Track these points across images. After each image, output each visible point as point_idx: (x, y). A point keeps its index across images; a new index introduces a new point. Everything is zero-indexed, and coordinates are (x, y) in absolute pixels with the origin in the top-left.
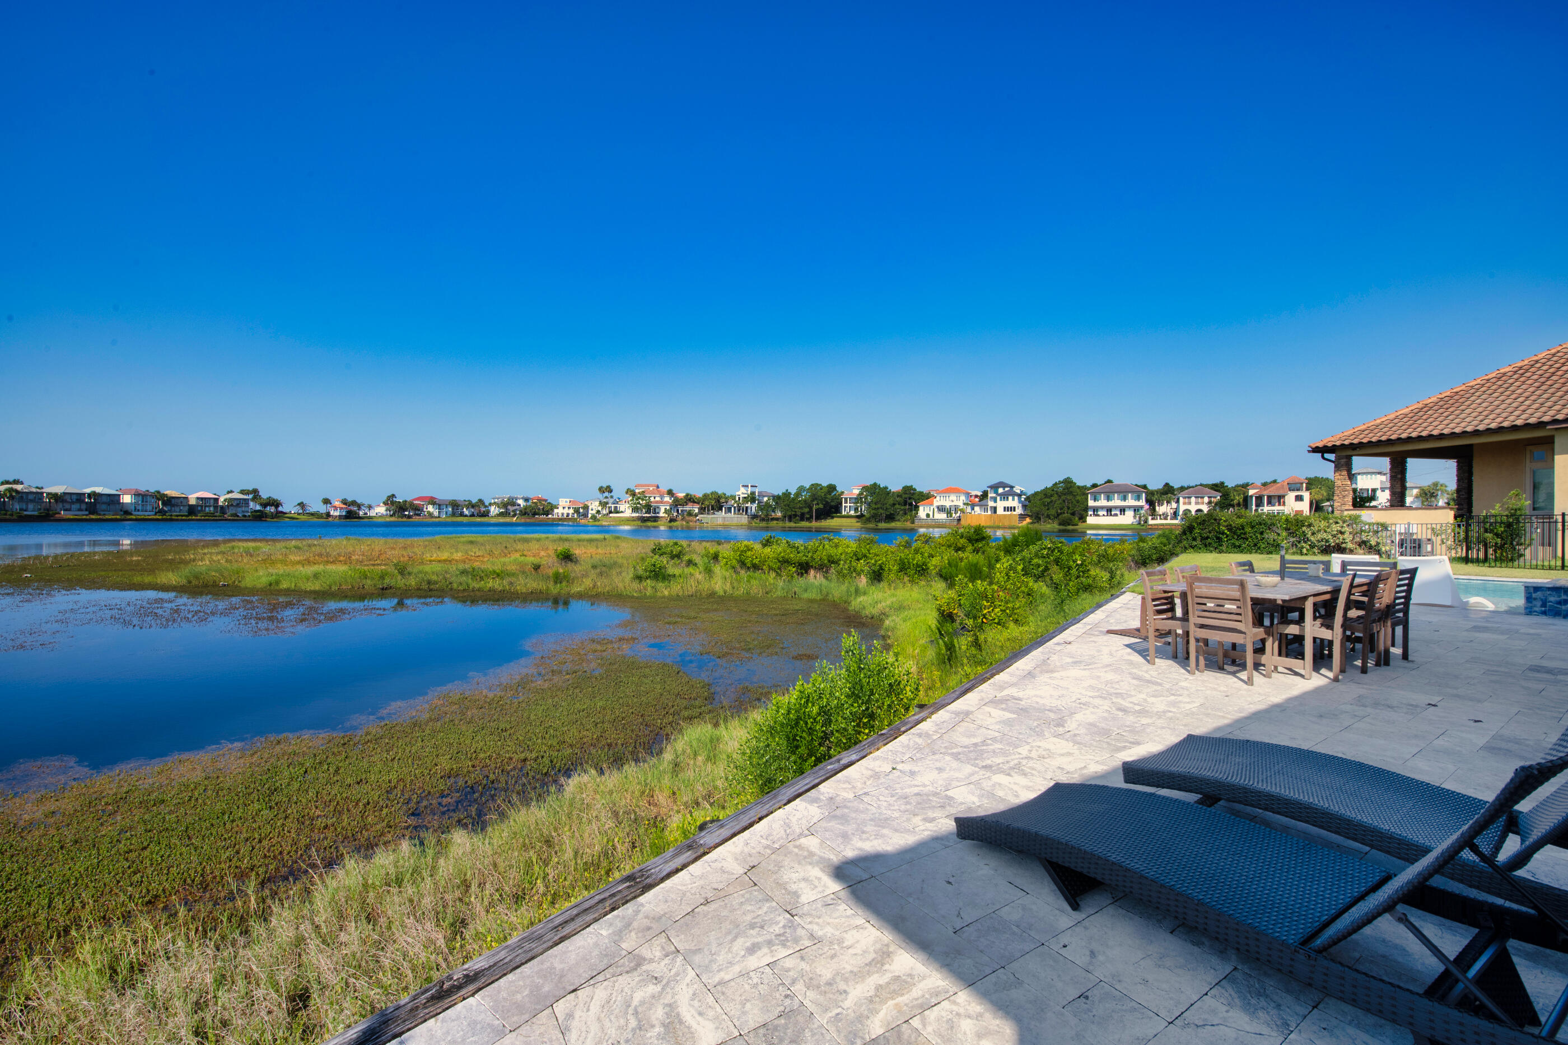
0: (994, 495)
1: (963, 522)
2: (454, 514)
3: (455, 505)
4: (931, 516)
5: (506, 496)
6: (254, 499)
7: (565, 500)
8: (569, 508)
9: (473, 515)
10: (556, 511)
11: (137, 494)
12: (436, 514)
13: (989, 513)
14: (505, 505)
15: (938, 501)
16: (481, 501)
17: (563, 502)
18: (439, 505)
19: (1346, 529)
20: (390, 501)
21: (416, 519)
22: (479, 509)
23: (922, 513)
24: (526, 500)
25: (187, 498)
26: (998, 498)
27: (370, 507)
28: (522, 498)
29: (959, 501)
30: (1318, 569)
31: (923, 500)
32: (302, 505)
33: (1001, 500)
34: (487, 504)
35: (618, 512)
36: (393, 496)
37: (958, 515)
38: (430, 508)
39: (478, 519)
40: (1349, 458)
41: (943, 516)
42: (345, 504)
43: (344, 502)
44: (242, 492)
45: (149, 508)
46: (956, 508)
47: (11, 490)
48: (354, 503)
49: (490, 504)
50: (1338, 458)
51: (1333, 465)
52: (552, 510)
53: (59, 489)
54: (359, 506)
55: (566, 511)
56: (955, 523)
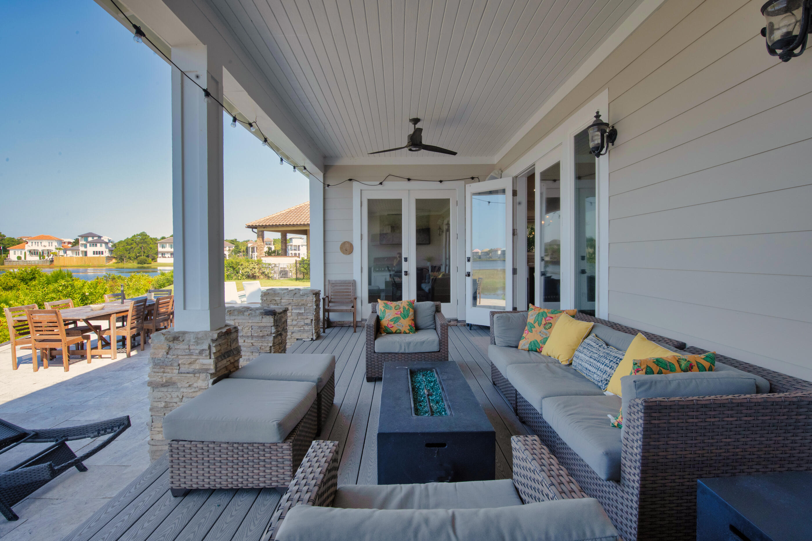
0: (85, 242)
1: (55, 263)
4: (23, 258)
13: (81, 255)
15: (29, 247)
19: (256, 267)
23: (13, 255)
26: (88, 245)
29: (53, 246)
30: (151, 296)
31: (13, 245)
33: (90, 246)
37: (51, 257)
40: (263, 232)
41: (36, 258)
46: (49, 252)
50: (259, 231)
51: (256, 235)
56: (48, 263)
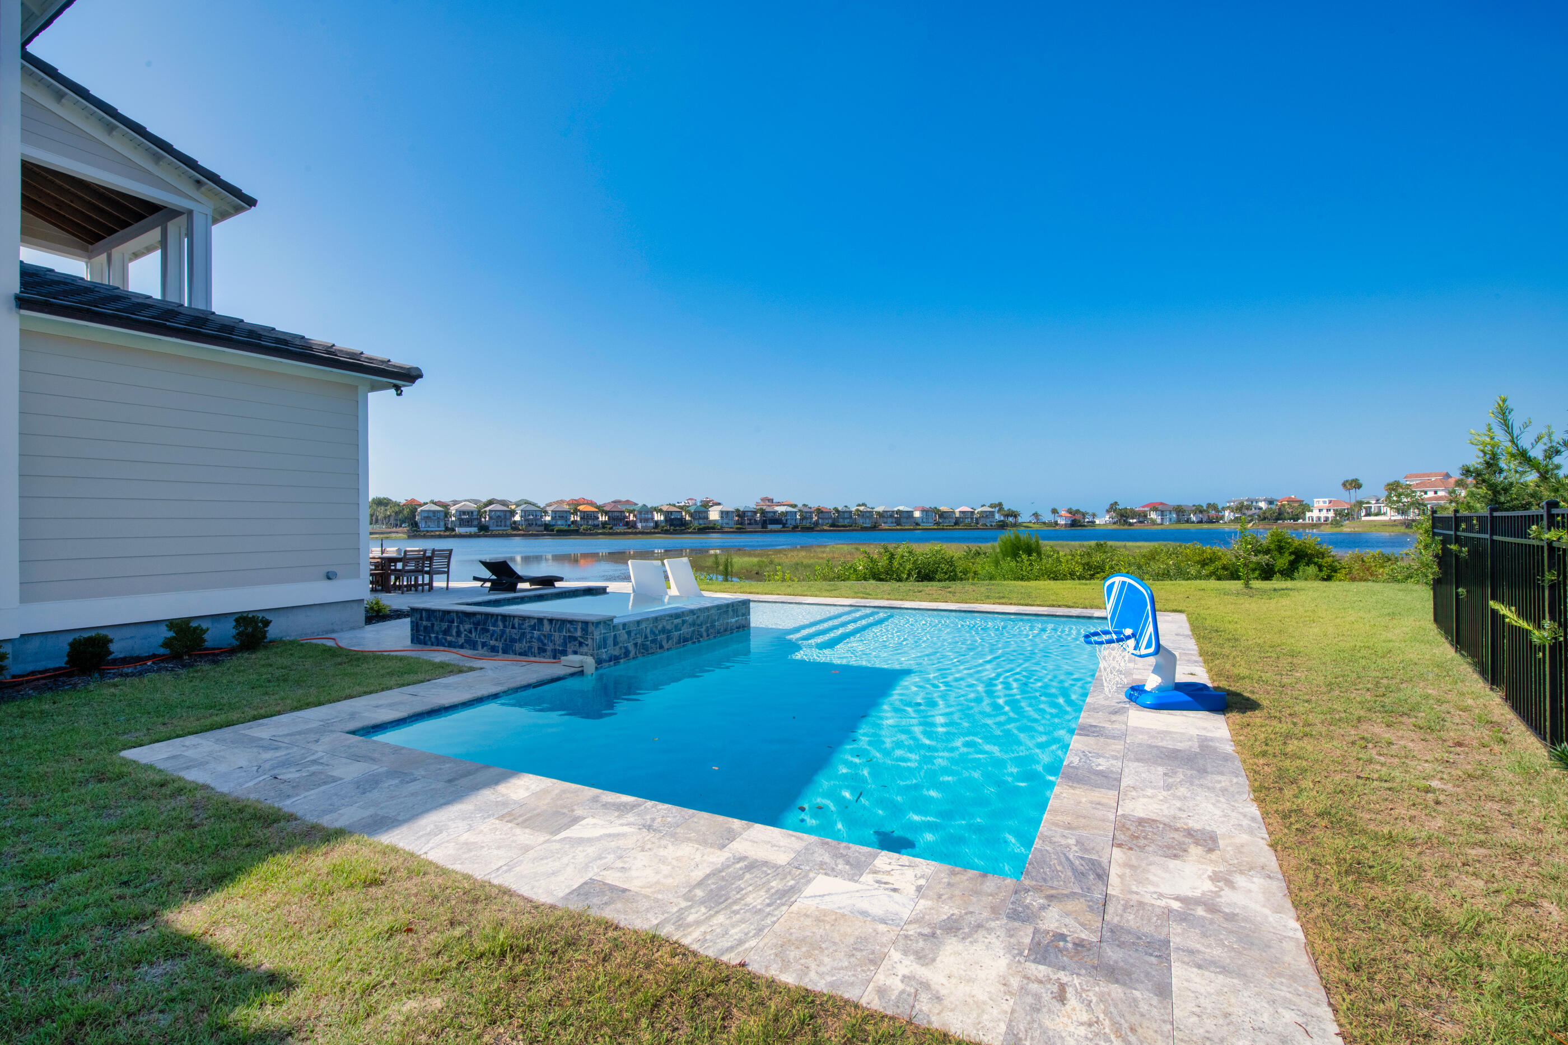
2: (1179, 521)
3: (1179, 510)
5: (1244, 498)
6: (999, 511)
7: (1321, 500)
8: (1328, 510)
9: (1201, 522)
10: (1308, 514)
11: (925, 511)
12: (1159, 521)
14: (1240, 508)
16: (1214, 507)
17: (1319, 502)
18: (1162, 512)
20: (1113, 508)
21: (1139, 526)
22: (1209, 514)
24: (1271, 502)
25: (953, 512)
27: (1094, 515)
28: (1265, 500)
32: (1036, 515)
34: (1220, 507)
35: (1377, 514)
36: (1116, 503)
38: (1153, 515)
39: (1205, 526)
42: (1070, 513)
43: (1070, 511)
44: (991, 506)
45: (930, 520)
47: (857, 510)
48: (1077, 511)
49: (1224, 509)
52: (1304, 513)
53: (880, 509)
54: (1084, 515)
55: (1324, 514)
